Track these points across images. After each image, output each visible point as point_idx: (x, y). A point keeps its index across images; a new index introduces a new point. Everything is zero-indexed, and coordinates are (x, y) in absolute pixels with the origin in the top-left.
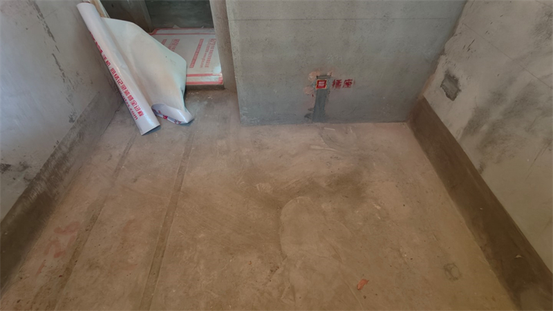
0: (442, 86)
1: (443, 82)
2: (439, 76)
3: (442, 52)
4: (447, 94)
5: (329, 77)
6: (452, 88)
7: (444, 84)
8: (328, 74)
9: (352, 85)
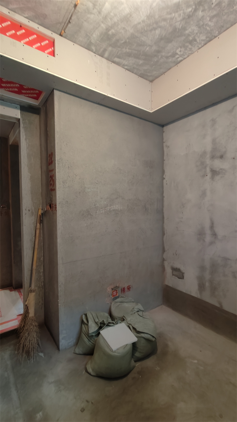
0: (173, 275)
1: (172, 273)
2: (169, 271)
3: (164, 260)
4: (178, 278)
5: (118, 287)
6: (179, 274)
7: (173, 273)
8: (118, 285)
9: (131, 289)
